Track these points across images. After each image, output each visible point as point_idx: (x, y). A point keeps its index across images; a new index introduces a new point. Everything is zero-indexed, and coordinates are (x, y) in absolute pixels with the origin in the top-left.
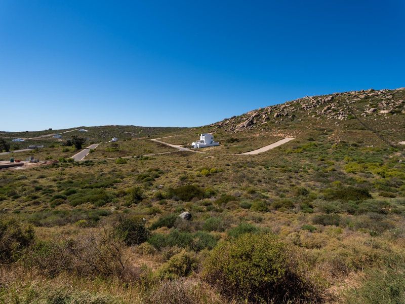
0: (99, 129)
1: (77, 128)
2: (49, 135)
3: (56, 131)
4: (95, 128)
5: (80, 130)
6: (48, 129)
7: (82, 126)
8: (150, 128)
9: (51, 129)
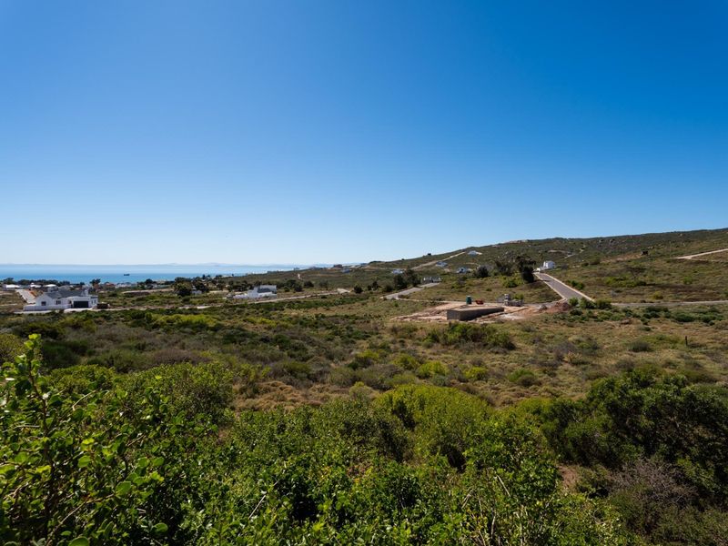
0: (498, 248)
1: (464, 250)
2: (430, 264)
3: (437, 257)
4: (490, 247)
5: (470, 253)
6: (426, 254)
7: (470, 246)
8: (602, 239)
9: (430, 254)
